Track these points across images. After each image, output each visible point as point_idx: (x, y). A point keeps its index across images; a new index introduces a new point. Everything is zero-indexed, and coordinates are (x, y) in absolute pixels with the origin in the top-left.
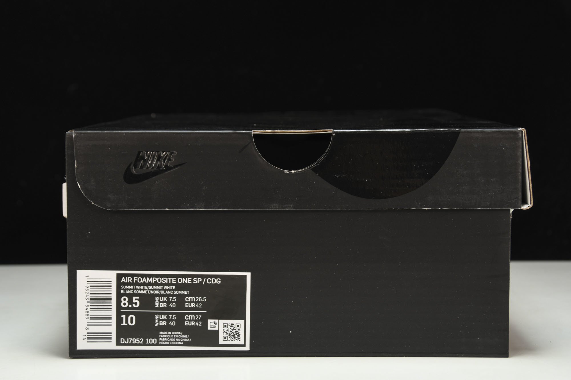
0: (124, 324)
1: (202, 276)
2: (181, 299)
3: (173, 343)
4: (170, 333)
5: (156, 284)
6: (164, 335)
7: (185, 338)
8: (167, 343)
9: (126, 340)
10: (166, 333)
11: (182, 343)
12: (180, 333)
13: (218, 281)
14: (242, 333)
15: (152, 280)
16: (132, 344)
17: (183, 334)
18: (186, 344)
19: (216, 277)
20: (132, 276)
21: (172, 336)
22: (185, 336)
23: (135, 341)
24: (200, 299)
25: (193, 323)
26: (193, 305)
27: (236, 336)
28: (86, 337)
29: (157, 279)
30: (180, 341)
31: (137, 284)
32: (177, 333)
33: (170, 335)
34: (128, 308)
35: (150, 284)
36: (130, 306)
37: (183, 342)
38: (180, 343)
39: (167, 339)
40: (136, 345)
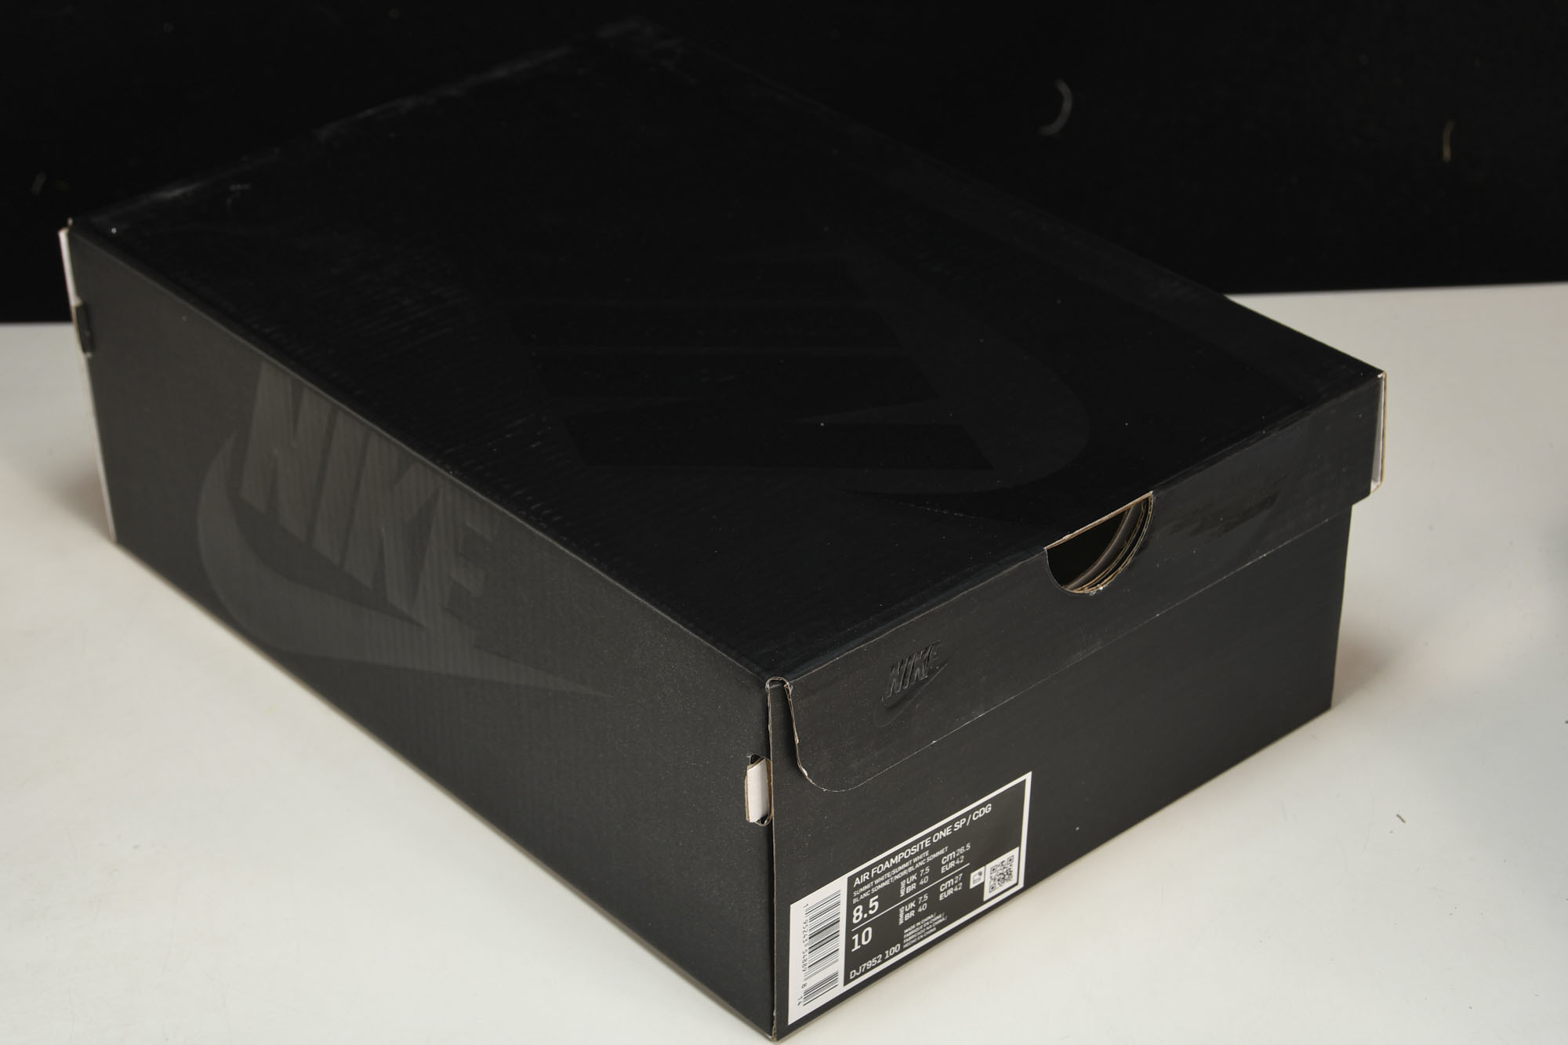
0: (857, 947)
1: (965, 815)
2: (936, 865)
3: (922, 936)
4: (919, 924)
5: (903, 861)
6: (910, 933)
7: (940, 919)
8: (914, 941)
9: (858, 971)
10: (913, 927)
11: (935, 929)
12: (932, 916)
13: (987, 810)
14: (1014, 869)
15: (898, 859)
16: (867, 971)
17: (937, 915)
18: (939, 927)
19: (984, 805)
20: (869, 869)
21: (921, 927)
22: (940, 916)
23: (869, 964)
24: (961, 850)
25: (950, 892)
26: (952, 864)
27: (1007, 877)
28: (802, 1000)
29: (904, 854)
30: (933, 928)
31: (877, 876)
32: (929, 918)
33: (919, 926)
34: (863, 920)
35: (895, 866)
36: (866, 916)
37: (936, 926)
38: (932, 931)
39: (915, 936)
40: (872, 968)
